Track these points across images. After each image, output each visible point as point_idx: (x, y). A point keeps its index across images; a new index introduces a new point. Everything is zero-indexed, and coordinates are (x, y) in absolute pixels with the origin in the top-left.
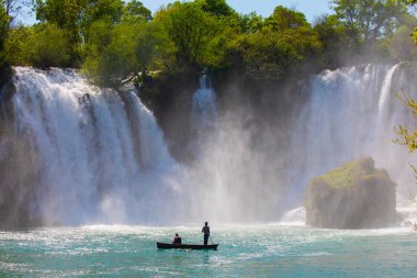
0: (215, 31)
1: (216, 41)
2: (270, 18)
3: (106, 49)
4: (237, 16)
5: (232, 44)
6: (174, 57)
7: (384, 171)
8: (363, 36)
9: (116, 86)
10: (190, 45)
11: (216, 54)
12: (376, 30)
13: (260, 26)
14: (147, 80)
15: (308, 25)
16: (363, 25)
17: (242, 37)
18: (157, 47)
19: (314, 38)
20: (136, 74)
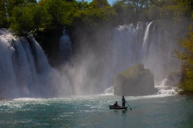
0: (68, 9)
1: (69, 13)
2: (92, 3)
3: (19, 19)
4: (76, 2)
5: (76, 15)
6: (50, 22)
7: (148, 70)
8: (135, 9)
9: (26, 35)
10: (57, 16)
11: (69, 19)
12: (141, 6)
13: (88, 6)
14: (39, 32)
15: (110, 5)
16: (135, 5)
17: (80, 12)
18: (43, 17)
19: (113, 11)
20: (34, 30)
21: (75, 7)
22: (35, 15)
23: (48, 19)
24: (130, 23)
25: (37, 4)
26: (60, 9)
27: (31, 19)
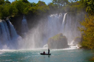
0: (26, 6)
1: (26, 9)
2: (38, 3)
3: (2, 11)
4: (30, 3)
5: (30, 9)
6: (17, 13)
8: (59, 7)
9: (5, 19)
10: (21, 10)
11: (26, 11)
12: (61, 6)
13: (35, 5)
14: (11, 18)
15: (46, 5)
16: (59, 5)
17: (32, 8)
18: (13, 10)
19: (48, 7)
20: (9, 17)
21: (29, 5)
22: (10, 10)
23: (16, 11)
24: (56, 13)
25: (11, 4)
26: (22, 6)
27: (8, 11)
